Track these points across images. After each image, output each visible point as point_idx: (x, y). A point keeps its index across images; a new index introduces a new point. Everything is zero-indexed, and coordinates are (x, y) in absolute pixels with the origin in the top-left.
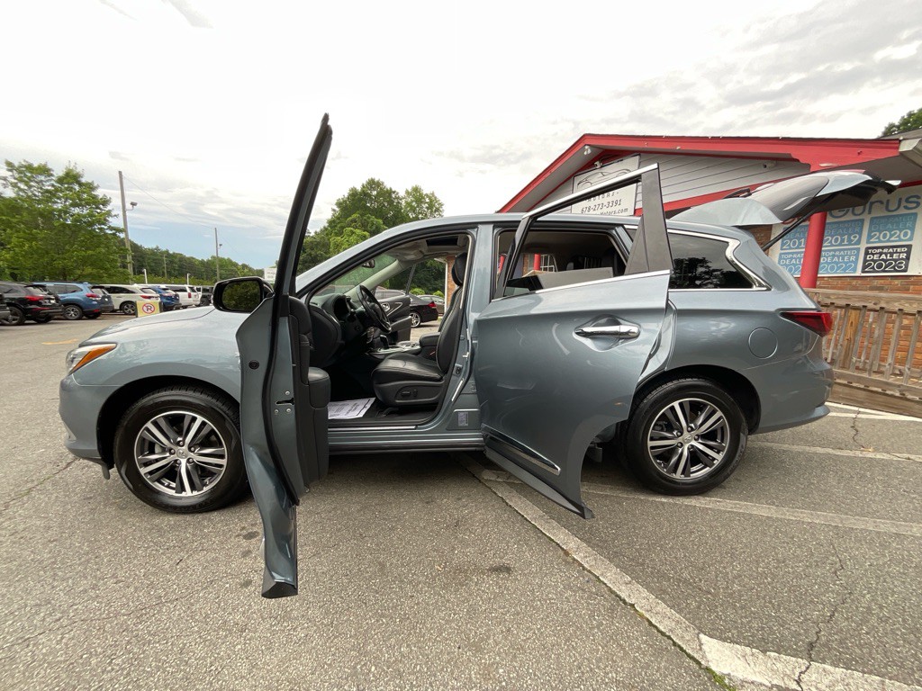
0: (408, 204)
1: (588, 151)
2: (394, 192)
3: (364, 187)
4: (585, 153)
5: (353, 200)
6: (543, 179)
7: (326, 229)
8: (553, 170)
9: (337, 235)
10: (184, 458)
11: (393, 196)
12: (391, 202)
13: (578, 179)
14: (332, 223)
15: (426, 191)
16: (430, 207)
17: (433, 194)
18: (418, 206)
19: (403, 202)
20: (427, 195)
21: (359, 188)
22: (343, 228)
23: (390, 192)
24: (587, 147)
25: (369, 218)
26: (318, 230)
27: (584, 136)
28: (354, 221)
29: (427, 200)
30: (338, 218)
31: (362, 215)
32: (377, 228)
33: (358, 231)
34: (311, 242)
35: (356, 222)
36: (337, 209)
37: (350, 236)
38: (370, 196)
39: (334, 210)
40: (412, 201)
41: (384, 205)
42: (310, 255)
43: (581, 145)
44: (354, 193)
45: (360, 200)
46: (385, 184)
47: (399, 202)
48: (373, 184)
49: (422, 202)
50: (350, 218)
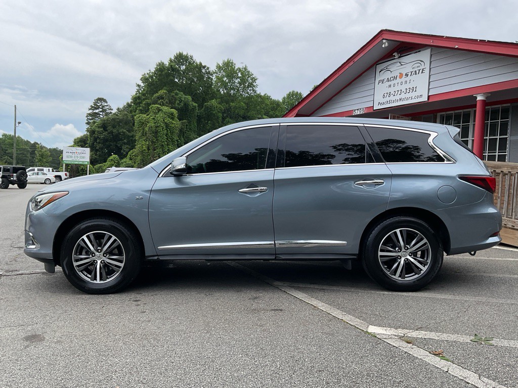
0: (220, 79)
1: (385, 44)
2: (204, 67)
3: (171, 60)
4: (383, 46)
5: (160, 75)
6: (347, 67)
7: (129, 105)
8: (356, 60)
9: (141, 112)
10: (99, 260)
11: (204, 71)
12: (201, 77)
13: (379, 67)
14: (137, 100)
15: (238, 65)
16: (243, 81)
17: (245, 69)
18: (230, 82)
19: (214, 78)
20: (239, 70)
21: (167, 63)
22: (148, 105)
23: (200, 67)
24: (384, 41)
25: (177, 94)
26: (121, 107)
27: (382, 31)
28: (161, 97)
29: (240, 75)
30: (144, 95)
31: (170, 91)
32: (185, 104)
33: (165, 108)
34: (113, 120)
35: (162, 98)
36: (142, 85)
37: (156, 113)
38: (178, 71)
39: (139, 86)
40: (223, 77)
41: (193, 81)
42: (112, 132)
43: (380, 39)
44: (161, 68)
45: (168, 75)
46: (194, 58)
47: (209, 78)
48: (181, 58)
49: (234, 77)
50: (157, 95)
